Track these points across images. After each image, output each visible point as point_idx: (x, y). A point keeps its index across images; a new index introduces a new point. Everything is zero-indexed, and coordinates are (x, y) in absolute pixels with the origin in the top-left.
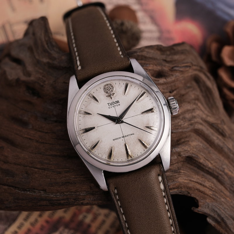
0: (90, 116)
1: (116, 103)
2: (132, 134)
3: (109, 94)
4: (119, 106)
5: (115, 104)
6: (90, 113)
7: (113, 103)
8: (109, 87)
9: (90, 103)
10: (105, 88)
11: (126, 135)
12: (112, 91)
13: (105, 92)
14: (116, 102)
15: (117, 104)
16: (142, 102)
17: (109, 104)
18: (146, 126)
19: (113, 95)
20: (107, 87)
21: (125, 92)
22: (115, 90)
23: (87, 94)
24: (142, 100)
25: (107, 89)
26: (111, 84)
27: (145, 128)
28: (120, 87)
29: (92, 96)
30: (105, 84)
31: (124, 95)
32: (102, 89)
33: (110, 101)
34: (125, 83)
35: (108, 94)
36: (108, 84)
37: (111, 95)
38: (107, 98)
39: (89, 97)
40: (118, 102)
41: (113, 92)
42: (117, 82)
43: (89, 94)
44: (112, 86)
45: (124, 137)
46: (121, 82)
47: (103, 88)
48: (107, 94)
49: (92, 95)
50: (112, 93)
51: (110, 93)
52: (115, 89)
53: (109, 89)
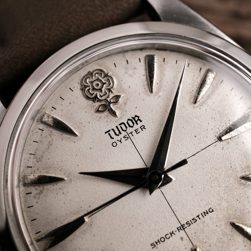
0: (60, 185)
1: (131, 124)
2: (206, 213)
3: (103, 103)
4: (143, 133)
5: (129, 130)
6: (59, 176)
7: (123, 126)
8: (98, 79)
9: (50, 144)
10: (86, 87)
11: (189, 218)
12: (109, 90)
13: (87, 98)
14: (130, 122)
15: (136, 127)
16: (210, 102)
17: (112, 133)
18: (243, 174)
19: (116, 102)
20: (92, 82)
21: (151, 82)
22: (119, 84)
23: (33, 118)
24: (209, 97)
25: (94, 89)
26: (101, 70)
27: (243, 181)
28: (130, 72)
29: (50, 119)
30: (83, 73)
31: (148, 92)
32: (78, 92)
33: (113, 123)
34: (142, 55)
35: (99, 104)
36: (91, 71)
37: (110, 103)
38: (99, 115)
39: (42, 126)
40: (136, 120)
41: (116, 93)
42: (119, 60)
43: (39, 115)
44: (106, 75)
45: (182, 228)
46: (129, 56)
47: (79, 87)
48: (97, 104)
49: (49, 116)
50: (111, 96)
51: (104, 98)
52: (118, 81)
53: (99, 87)
